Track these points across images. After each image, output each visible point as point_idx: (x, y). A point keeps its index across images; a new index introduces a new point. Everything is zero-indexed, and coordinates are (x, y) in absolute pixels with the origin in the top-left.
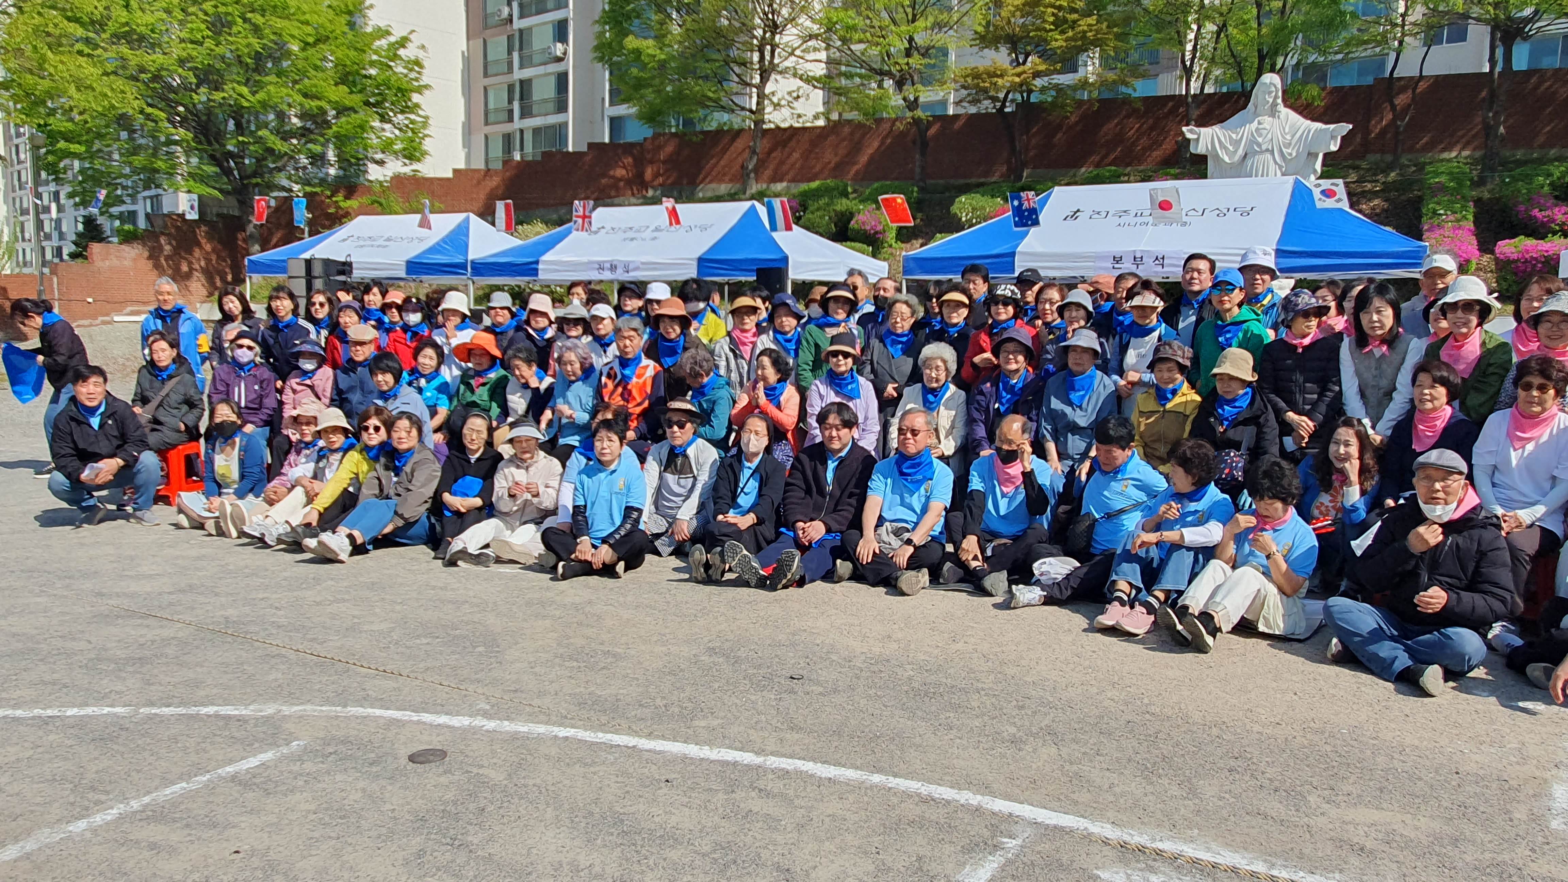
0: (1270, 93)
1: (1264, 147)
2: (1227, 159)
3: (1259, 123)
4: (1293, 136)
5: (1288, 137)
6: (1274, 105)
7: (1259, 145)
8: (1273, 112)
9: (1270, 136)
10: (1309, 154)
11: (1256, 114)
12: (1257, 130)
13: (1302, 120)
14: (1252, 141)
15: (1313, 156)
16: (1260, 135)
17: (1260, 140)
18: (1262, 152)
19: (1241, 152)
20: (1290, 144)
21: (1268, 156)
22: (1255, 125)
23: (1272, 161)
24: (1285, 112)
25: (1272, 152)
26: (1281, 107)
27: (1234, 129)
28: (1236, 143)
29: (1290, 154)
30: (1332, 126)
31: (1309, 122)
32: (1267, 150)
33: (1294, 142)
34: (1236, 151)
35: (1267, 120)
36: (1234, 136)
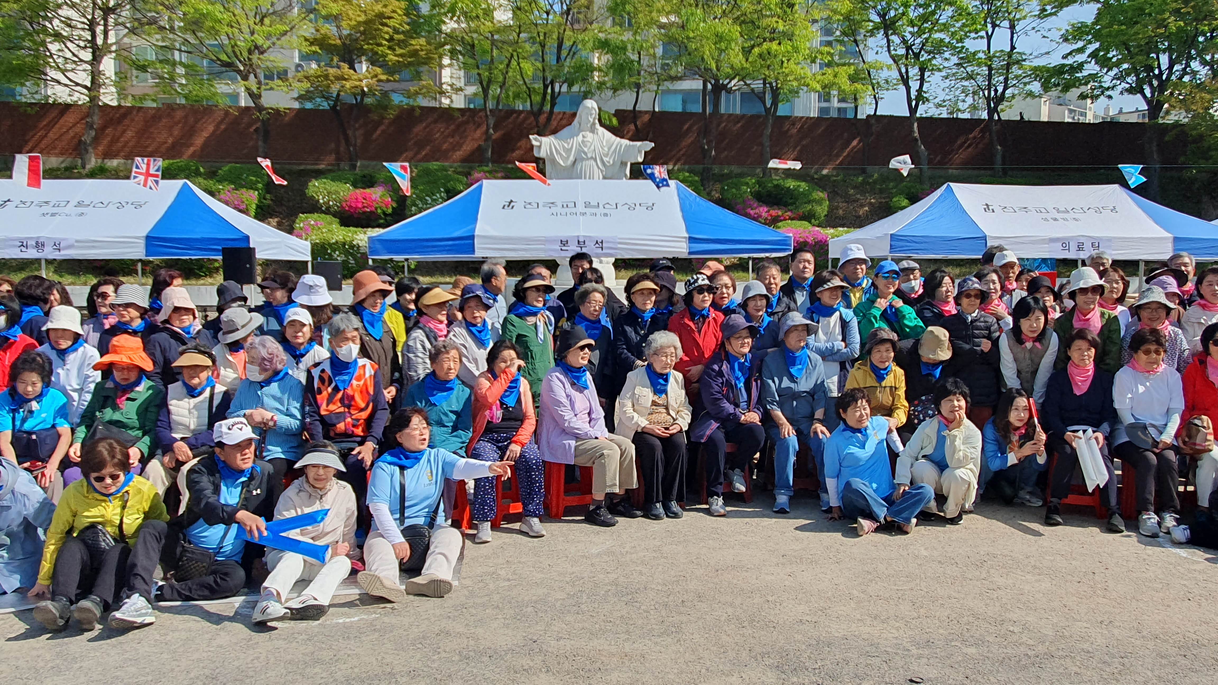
0: (591, 115)
1: (589, 155)
2: (561, 163)
3: (584, 137)
4: (609, 149)
5: (606, 149)
6: (594, 124)
7: (586, 154)
8: (593, 130)
9: (592, 147)
10: (622, 163)
11: (580, 130)
12: (583, 142)
13: (614, 137)
14: (580, 151)
15: (624, 164)
16: (586, 146)
17: (586, 149)
18: (588, 159)
19: (572, 158)
20: (608, 154)
21: (592, 162)
22: (580, 138)
23: (596, 167)
24: (601, 130)
25: (595, 160)
26: (598, 126)
27: (565, 140)
28: (568, 151)
29: (609, 162)
30: (639, 143)
31: (618, 139)
32: (592, 158)
33: (610, 153)
34: (568, 157)
35: (589, 136)
36: (566, 145)
